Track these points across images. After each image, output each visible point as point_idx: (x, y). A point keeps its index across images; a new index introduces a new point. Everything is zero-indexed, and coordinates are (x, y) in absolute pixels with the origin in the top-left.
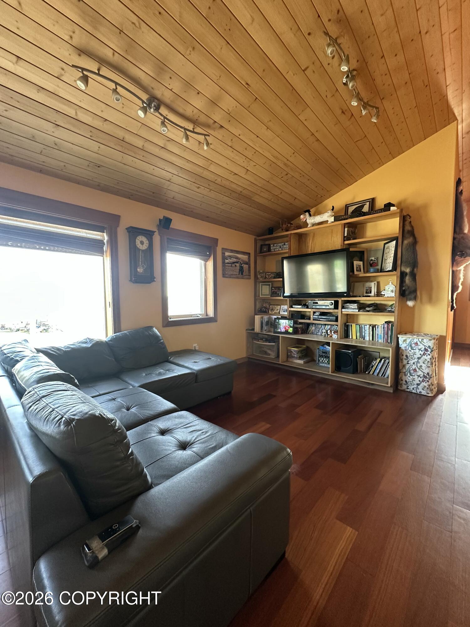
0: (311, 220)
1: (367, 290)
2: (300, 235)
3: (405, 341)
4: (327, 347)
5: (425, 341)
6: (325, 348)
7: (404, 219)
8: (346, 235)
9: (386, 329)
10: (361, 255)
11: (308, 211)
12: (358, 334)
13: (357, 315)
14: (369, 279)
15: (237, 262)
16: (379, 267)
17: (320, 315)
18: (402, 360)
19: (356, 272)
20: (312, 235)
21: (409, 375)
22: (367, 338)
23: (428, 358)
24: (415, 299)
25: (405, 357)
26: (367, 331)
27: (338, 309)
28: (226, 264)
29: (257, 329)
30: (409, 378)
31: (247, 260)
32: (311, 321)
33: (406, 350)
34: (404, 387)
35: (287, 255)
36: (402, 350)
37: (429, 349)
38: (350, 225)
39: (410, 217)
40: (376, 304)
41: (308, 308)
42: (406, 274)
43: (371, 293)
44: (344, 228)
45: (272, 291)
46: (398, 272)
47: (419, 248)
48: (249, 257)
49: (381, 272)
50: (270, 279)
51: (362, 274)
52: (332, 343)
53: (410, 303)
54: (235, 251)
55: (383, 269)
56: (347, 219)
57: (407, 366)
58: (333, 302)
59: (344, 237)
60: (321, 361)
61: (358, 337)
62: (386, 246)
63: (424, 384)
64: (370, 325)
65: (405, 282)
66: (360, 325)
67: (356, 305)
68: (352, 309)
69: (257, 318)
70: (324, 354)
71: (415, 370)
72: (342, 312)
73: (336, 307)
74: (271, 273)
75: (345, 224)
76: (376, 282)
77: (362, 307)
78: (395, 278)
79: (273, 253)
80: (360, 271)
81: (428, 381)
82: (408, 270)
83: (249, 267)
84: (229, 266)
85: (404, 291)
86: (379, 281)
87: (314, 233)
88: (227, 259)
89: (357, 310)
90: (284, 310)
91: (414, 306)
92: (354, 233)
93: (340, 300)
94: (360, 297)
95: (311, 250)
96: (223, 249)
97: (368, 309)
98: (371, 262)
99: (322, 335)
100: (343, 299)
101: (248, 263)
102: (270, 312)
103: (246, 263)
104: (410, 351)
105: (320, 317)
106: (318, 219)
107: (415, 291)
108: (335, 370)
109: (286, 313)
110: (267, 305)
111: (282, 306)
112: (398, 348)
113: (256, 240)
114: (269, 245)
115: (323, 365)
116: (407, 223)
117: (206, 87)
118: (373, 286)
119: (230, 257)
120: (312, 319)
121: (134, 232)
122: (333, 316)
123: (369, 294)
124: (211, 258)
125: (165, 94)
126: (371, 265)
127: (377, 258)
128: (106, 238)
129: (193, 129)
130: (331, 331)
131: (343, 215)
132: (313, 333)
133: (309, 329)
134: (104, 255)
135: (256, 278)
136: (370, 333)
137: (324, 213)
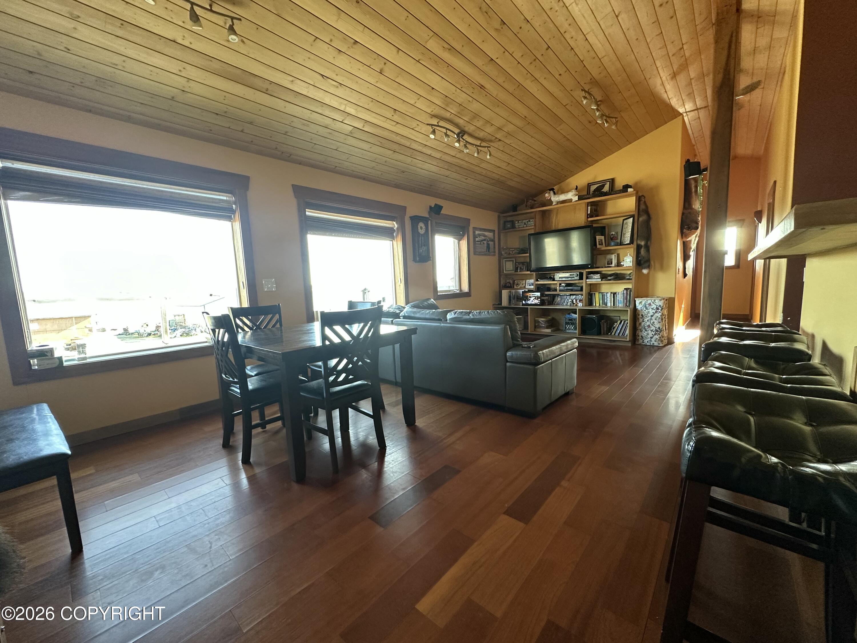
0: (555, 199)
1: (608, 262)
2: (544, 212)
3: (641, 303)
4: (573, 315)
5: (657, 301)
6: (571, 316)
7: (639, 200)
8: (589, 213)
9: (625, 295)
10: (602, 230)
11: (553, 189)
12: (601, 302)
13: (600, 284)
14: (610, 252)
15: (484, 240)
16: (619, 241)
17: (566, 286)
18: (638, 319)
19: (598, 246)
20: (555, 212)
21: (644, 331)
22: (609, 304)
23: (659, 315)
24: (649, 267)
25: (641, 316)
26: (609, 298)
27: (583, 280)
28: (477, 242)
29: (505, 302)
30: (644, 334)
31: (492, 237)
32: (558, 292)
33: (641, 310)
34: (641, 341)
35: (532, 232)
36: (639, 310)
37: (660, 308)
38: (592, 204)
39: (645, 197)
40: (617, 273)
41: (554, 280)
42: (641, 246)
43: (612, 264)
44: (588, 206)
45: (517, 266)
46: (634, 245)
47: (652, 223)
48: (494, 234)
49: (620, 245)
50: (514, 254)
51: (603, 248)
52: (579, 309)
53: (645, 271)
54: (483, 229)
55: (622, 243)
56: (589, 198)
57: (643, 324)
58: (578, 273)
59: (588, 214)
60: (568, 328)
61: (601, 304)
62: (625, 221)
63: (656, 337)
64: (612, 293)
65: (641, 253)
66: (602, 293)
67: (599, 275)
68: (596, 279)
69: (505, 293)
70: (570, 322)
71: (649, 326)
72: (586, 282)
73: (581, 278)
74: (515, 249)
75: (588, 203)
76: (616, 254)
77: (604, 277)
78: (632, 250)
79: (518, 229)
80: (602, 245)
81: (659, 334)
82: (643, 243)
83: (494, 244)
84: (479, 244)
85: (640, 261)
86: (618, 253)
87: (557, 209)
88: (477, 238)
89: (600, 280)
90: (530, 283)
91: (648, 273)
92: (596, 210)
93: (584, 272)
94: (602, 267)
95: (555, 226)
96: (474, 228)
97: (609, 278)
98: (612, 236)
99: (567, 305)
100: (587, 270)
102: (515, 287)
104: (645, 311)
105: (565, 288)
106: (562, 197)
107: (648, 261)
108: (581, 333)
109: (533, 287)
110: (510, 281)
111: (527, 281)
112: (635, 309)
113: (499, 217)
114: (513, 222)
115: (570, 331)
116: (642, 202)
117: (498, 122)
118: (614, 257)
119: (479, 235)
120: (558, 290)
121: (415, 220)
122: (578, 286)
123: (610, 265)
124: (465, 237)
125: (470, 128)
126: (612, 239)
127: (617, 233)
128: (396, 226)
129: (480, 144)
130: (576, 300)
131: (586, 194)
132: (558, 304)
133: (556, 300)
134: (394, 239)
135: (500, 254)
136: (611, 300)
137: (568, 192)
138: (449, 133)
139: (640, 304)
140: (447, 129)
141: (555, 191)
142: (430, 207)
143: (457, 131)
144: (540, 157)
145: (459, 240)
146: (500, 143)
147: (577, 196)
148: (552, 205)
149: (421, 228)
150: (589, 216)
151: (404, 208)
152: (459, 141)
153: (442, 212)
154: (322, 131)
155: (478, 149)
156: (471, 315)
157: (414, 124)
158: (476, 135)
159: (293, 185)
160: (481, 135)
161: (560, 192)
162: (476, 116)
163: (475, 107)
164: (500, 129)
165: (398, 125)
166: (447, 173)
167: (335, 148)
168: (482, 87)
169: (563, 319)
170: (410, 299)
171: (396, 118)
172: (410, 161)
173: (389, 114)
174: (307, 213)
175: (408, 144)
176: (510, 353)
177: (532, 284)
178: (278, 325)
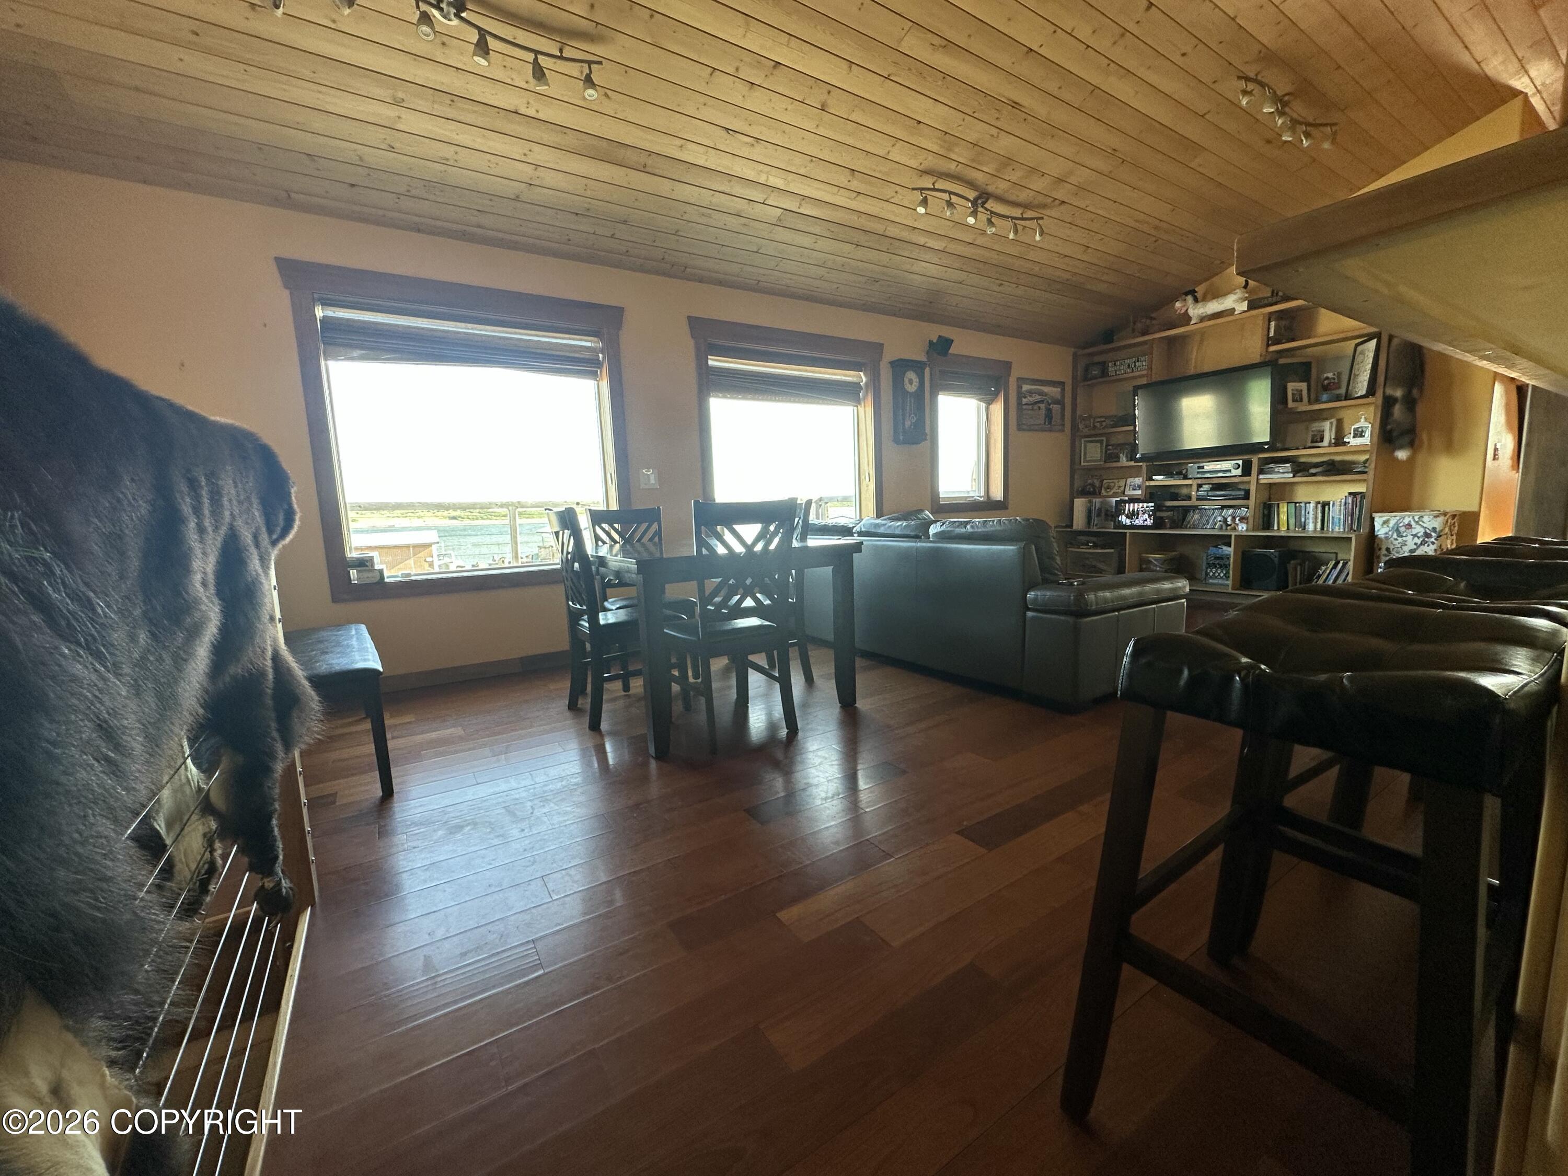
0: (1196, 311)
1: (1314, 436)
2: (1171, 340)
3: (1386, 522)
4: (1225, 548)
5: (1426, 519)
6: (1220, 550)
8: (1272, 334)
9: (1350, 507)
10: (1304, 371)
11: (1193, 292)
12: (1292, 521)
13: (1293, 484)
14: (1319, 416)
15: (1041, 402)
16: (1342, 391)
17: (1212, 489)
19: (1291, 404)
20: (1198, 338)
22: (1311, 527)
23: (1430, 549)
24: (1411, 444)
25: (1384, 552)
26: (1311, 512)
27: (1250, 475)
28: (1024, 407)
29: (1079, 522)
31: (1059, 397)
32: (1194, 502)
33: (1387, 538)
35: (1144, 381)
36: (1381, 540)
37: (1433, 534)
38: (1281, 315)
40: (1332, 460)
41: (1186, 478)
42: (1395, 400)
43: (1322, 440)
44: (1270, 321)
45: (1108, 452)
46: (1378, 399)
48: (1063, 390)
49: (1346, 399)
50: (1103, 428)
51: (1304, 407)
52: (1235, 535)
53: (1402, 455)
54: (1037, 380)
55: (1351, 395)
56: (1276, 304)
58: (1240, 462)
59: (1269, 338)
60: (1211, 574)
61: (1292, 527)
62: (1360, 348)
64: (1318, 503)
65: (1392, 414)
66: (1296, 503)
67: (1288, 465)
68: (1281, 474)
69: (1080, 504)
70: (1217, 562)
72: (1258, 479)
73: (1247, 471)
74: (1106, 417)
75: (1271, 313)
76: (1334, 421)
77: (1300, 468)
78: (1372, 409)
79: (1115, 378)
80: (1301, 400)
82: (1399, 393)
83: (1063, 409)
84: (1029, 410)
85: (1390, 432)
86: (1340, 417)
87: (1203, 334)
88: (1025, 397)
89: (1291, 475)
90: (1135, 485)
91: (1411, 460)
92: (1289, 328)
93: (1255, 460)
94: (1297, 449)
95: (1195, 367)
96: (1019, 379)
97: (1313, 471)
98: (1326, 382)
99: (1214, 528)
100: (1261, 456)
101: (1060, 402)
102: (1104, 492)
103: (1057, 402)
104: (1396, 540)
105: (1210, 493)
106: (1213, 307)
107: (1412, 431)
108: (1241, 586)
109: (1139, 492)
110: (1095, 481)
111: (1129, 480)
112: (1371, 537)
113: (1075, 356)
114: (1104, 366)
115: (1215, 581)
117: (1055, 167)
118: (1328, 430)
119: (1030, 393)
120: (1194, 498)
121: (900, 366)
122: (1240, 489)
123: (1320, 444)
124: (999, 396)
125: (998, 187)
126: (1326, 388)
127: (1339, 374)
128: (864, 379)
129: (1022, 214)
130: (1234, 518)
131: (1269, 295)
132: (1194, 527)
133: (1189, 518)
134: (860, 404)
135: (1074, 427)
136: (1316, 518)
137: (1225, 294)
138: (954, 199)
139: (1383, 525)
140: (950, 193)
141: (1199, 295)
142: (931, 343)
143: (972, 195)
144: (1156, 228)
145: (989, 403)
146: (1063, 207)
147: (1247, 302)
148: (1188, 324)
149: (911, 382)
150: (1270, 342)
151: (878, 348)
152: (974, 214)
153: (951, 351)
154: (733, 222)
155: (1015, 225)
156: (968, 527)
157: (888, 192)
158: (1013, 198)
159: (689, 318)
160: (1023, 196)
161: (1209, 296)
162: (1008, 161)
163: (1005, 144)
164: (1060, 180)
165: (861, 197)
166: (962, 276)
167: (755, 250)
168: (1015, 105)
169: (1202, 557)
170: (886, 508)
171: (855, 184)
172: (888, 260)
173: (842, 178)
174: (711, 363)
175: (878, 227)
176: (1032, 593)
177: (1139, 487)
178: (656, 539)
